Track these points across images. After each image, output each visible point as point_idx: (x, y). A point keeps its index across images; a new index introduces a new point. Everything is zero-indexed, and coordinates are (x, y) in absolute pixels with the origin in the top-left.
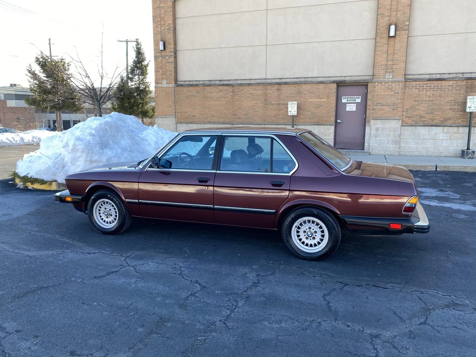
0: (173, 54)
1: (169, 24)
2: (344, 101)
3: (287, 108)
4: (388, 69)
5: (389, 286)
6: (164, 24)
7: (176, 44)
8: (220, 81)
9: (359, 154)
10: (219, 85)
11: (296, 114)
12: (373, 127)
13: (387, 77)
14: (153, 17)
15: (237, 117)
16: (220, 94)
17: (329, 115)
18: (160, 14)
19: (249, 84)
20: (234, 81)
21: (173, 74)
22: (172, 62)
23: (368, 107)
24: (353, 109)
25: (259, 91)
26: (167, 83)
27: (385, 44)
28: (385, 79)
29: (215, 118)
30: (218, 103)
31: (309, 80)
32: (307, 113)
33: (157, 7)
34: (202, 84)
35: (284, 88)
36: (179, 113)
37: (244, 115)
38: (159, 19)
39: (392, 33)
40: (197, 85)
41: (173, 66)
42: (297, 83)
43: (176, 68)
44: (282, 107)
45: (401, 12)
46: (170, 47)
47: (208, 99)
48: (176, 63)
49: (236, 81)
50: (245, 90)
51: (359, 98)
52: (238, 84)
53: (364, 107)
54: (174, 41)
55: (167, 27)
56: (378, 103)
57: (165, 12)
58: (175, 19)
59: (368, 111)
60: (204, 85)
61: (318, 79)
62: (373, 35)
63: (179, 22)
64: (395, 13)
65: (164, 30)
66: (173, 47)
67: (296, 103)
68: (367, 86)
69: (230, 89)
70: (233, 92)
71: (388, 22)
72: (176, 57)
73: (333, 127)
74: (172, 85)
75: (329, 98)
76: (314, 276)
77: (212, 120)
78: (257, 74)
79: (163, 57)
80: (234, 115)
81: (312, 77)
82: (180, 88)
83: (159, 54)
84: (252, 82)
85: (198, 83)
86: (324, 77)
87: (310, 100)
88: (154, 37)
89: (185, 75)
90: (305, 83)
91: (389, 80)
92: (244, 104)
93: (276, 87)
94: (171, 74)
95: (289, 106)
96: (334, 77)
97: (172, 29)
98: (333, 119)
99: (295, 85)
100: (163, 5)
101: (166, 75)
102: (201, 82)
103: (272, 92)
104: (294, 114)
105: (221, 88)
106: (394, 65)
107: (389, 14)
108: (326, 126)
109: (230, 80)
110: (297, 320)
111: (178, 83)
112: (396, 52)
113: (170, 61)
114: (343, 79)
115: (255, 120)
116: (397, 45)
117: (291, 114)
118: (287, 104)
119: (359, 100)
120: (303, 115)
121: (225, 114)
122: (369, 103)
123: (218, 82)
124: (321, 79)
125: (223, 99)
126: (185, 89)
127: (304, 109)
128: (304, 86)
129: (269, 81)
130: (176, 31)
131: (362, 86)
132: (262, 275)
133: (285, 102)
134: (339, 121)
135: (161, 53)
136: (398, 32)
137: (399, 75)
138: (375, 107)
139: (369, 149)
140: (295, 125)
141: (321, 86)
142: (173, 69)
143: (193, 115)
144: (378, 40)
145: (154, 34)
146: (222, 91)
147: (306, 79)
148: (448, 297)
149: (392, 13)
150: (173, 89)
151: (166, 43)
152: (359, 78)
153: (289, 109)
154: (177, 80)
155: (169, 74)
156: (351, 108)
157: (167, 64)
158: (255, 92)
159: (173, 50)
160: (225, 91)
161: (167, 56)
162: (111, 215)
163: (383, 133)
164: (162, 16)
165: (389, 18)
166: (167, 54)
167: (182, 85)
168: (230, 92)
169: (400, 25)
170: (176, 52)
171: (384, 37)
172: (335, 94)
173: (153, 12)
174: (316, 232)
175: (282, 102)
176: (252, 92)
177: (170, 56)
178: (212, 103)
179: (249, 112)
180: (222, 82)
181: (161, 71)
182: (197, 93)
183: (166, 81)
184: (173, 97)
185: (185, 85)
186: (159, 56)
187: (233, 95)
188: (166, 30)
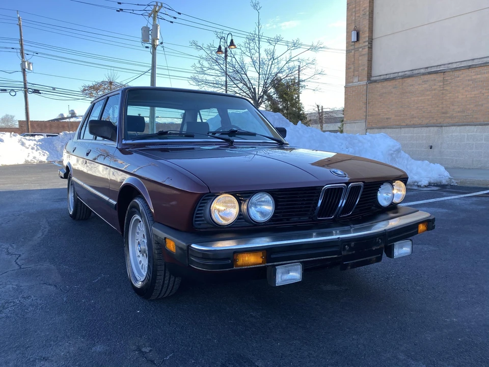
0: (367, 43)
1: (365, 8)
6: (359, 10)
7: (372, 31)
8: (427, 68)
10: (424, 74)
14: (347, 4)
15: (448, 115)
16: (425, 86)
19: (470, 67)
20: (446, 66)
21: (366, 69)
22: (364, 55)
26: (359, 81)
29: (415, 119)
30: (420, 98)
34: (401, 76)
36: (371, 115)
37: (459, 112)
38: (354, 6)
40: (394, 79)
41: (366, 58)
43: (370, 60)
46: (365, 36)
47: (408, 94)
48: (372, 54)
49: (450, 65)
50: (462, 76)
52: (453, 68)
54: (369, 28)
55: (362, 13)
58: (373, 0)
60: (405, 77)
63: (377, 3)
65: (359, 16)
66: (367, 35)
69: (439, 77)
70: (444, 80)
72: (371, 48)
74: (364, 82)
77: (412, 122)
79: (356, 50)
82: (373, 85)
83: (352, 47)
84: (476, 62)
85: (396, 75)
88: (347, 29)
89: (380, 69)
92: (460, 97)
94: (364, 69)
97: (368, 13)
101: (358, 71)
102: (400, 74)
105: (426, 77)
109: (440, 65)
111: (373, 79)
113: (363, 53)
115: (477, 118)
121: (430, 112)
123: (422, 71)
125: (428, 93)
126: (379, 85)
130: (373, 16)
135: (354, 45)
142: (366, 63)
143: (388, 117)
145: (347, 25)
146: (428, 81)
150: (365, 88)
151: (361, 33)
154: (371, 76)
155: (362, 70)
157: (360, 58)
158: (479, 76)
159: (367, 39)
160: (432, 80)
161: (360, 48)
166: (361, 45)
167: (375, 81)
168: (439, 81)
170: (372, 41)
176: (474, 77)
177: (363, 48)
178: (412, 99)
179: (468, 106)
180: (429, 70)
181: (353, 68)
182: (394, 88)
183: (357, 78)
184: (364, 97)
185: (378, 80)
186: (352, 50)
187: (444, 84)
188: (361, 16)
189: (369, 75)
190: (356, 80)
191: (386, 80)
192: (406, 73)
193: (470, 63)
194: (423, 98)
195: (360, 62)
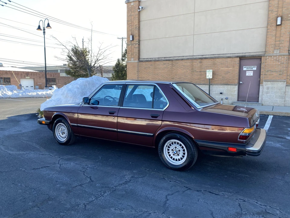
0: (138, 42)
1: (136, 25)
2: (245, 69)
3: (206, 74)
4: (276, 47)
5: (221, 193)
6: (133, 25)
7: (140, 36)
8: (165, 58)
9: (255, 105)
11: (211, 77)
12: (265, 87)
13: (275, 52)
14: (127, 21)
16: (164, 66)
17: (234, 78)
18: (131, 19)
19: (182, 59)
20: (173, 58)
21: (137, 55)
22: (136, 48)
23: (261, 74)
24: (251, 74)
25: (188, 63)
27: (274, 30)
28: (274, 54)
30: (162, 71)
31: (221, 55)
32: (219, 77)
33: (130, 15)
34: (154, 60)
35: (205, 61)
36: (140, 77)
37: (178, 78)
38: (130, 22)
39: (279, 23)
40: (151, 61)
41: (137, 50)
42: (213, 58)
43: (139, 51)
44: (203, 73)
45: (285, 8)
46: (136, 38)
47: (157, 69)
48: (140, 48)
49: (174, 58)
50: (179, 63)
51: (255, 67)
52: (176, 59)
53: (258, 73)
54: (138, 35)
55: (135, 27)
56: (269, 70)
57: (134, 18)
58: (140, 21)
59: (261, 76)
60: (155, 61)
61: (227, 55)
62: (265, 25)
63: (142, 23)
64: (281, 9)
65: (133, 28)
66: (138, 38)
67: (212, 70)
68: (261, 59)
69: (170, 62)
70: (172, 64)
71: (276, 16)
72: (139, 45)
73: (237, 87)
74: (137, 61)
75: (234, 67)
76: (170, 181)
78: (188, 53)
79: (132, 45)
80: (172, 79)
81: (223, 54)
82: (141, 63)
83: (130, 43)
84: (184, 58)
85: (151, 59)
86: (231, 54)
87: (221, 69)
88: (127, 33)
89: (144, 56)
90: (218, 58)
91: (277, 54)
92: (179, 72)
93: (199, 60)
94: (136, 55)
95: (207, 72)
96: (238, 53)
97: (137, 28)
98: (237, 81)
99: (212, 59)
100: (133, 14)
101: (133, 55)
102: (153, 59)
103: (197, 64)
104: (210, 78)
105: (165, 62)
106: (281, 44)
107: (277, 10)
108: (232, 86)
109: (170, 57)
110: (135, 210)
111: (140, 60)
112: (281, 35)
113: (136, 47)
114: (244, 54)
116: (283, 31)
117: (208, 78)
118: (206, 71)
119: (255, 69)
120: (217, 78)
121: (167, 78)
122: (262, 70)
123: (163, 59)
124: (229, 55)
125: (166, 69)
126: (144, 63)
127: (218, 75)
128: (217, 60)
129: (195, 57)
130: (140, 29)
131: (257, 59)
132: (136, 177)
133: (205, 70)
134: (241, 82)
135: (131, 42)
136: (283, 22)
137: (285, 51)
138: (267, 73)
139: (262, 102)
140: (211, 85)
141: (229, 59)
142: (137, 52)
143: (148, 79)
144: (269, 27)
145: (127, 31)
146: (165, 64)
147: (219, 55)
148: (264, 207)
149: (279, 9)
150: (137, 64)
151: (134, 36)
152: (255, 54)
153: (207, 75)
156: (250, 74)
157: (134, 49)
158: (186, 64)
159: (138, 40)
160: (167, 64)
162: (65, 133)
163: (272, 91)
164: (132, 20)
165: (276, 13)
166: (134, 43)
167: (142, 61)
168: (170, 64)
169: (285, 17)
170: (140, 41)
171: (273, 26)
172: (238, 65)
173: (127, 18)
174: (179, 151)
175: (203, 70)
176: (184, 64)
177: (136, 44)
178: (159, 71)
179: (182, 76)
180: (166, 59)
181: (131, 53)
182: (151, 65)
183: (133, 59)
184: (137, 68)
185: (144, 61)
186: (130, 44)
187: (172, 66)
188: (134, 28)
189: (139, 58)
190: (132, 59)
191: (147, 61)
192: (156, 59)
193: (182, 58)
194: (164, 71)
195: (134, 51)
